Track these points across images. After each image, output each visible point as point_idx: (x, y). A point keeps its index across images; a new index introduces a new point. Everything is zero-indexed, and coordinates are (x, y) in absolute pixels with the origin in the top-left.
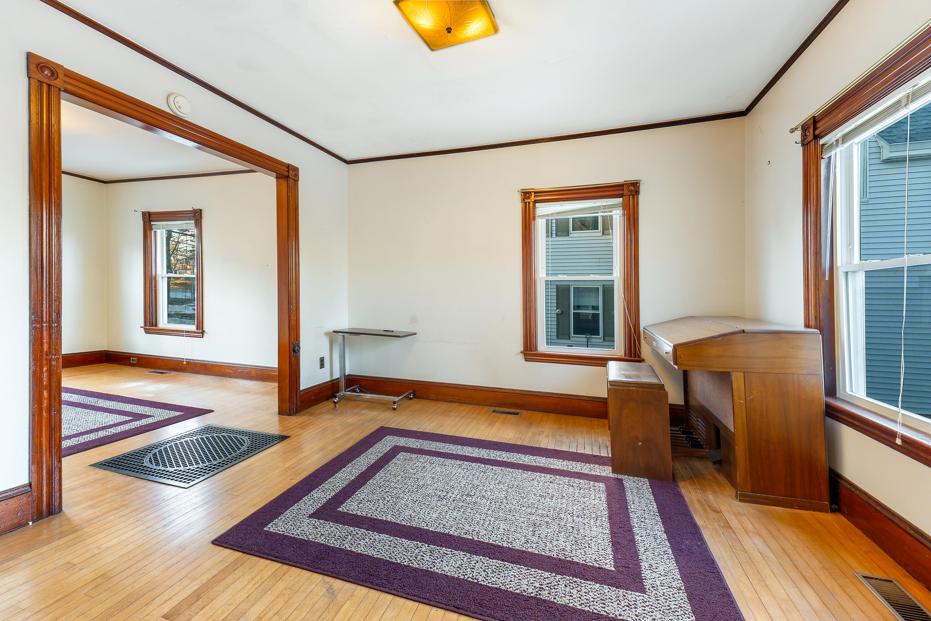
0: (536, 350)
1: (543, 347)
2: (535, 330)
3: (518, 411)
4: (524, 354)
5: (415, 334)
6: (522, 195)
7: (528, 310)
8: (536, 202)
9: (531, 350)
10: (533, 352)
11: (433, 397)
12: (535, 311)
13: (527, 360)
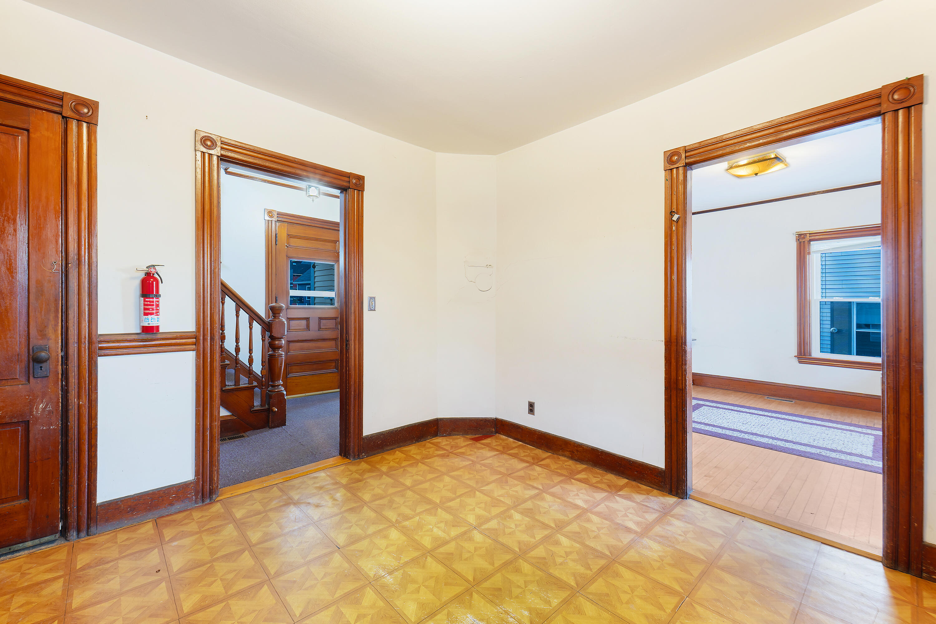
0: (810, 355)
1: (816, 352)
2: (810, 340)
3: (792, 400)
4: (798, 357)
5: (696, 340)
6: (796, 236)
7: (802, 325)
8: (810, 240)
9: (805, 355)
10: (807, 357)
11: (709, 385)
12: (809, 324)
13: (800, 362)
